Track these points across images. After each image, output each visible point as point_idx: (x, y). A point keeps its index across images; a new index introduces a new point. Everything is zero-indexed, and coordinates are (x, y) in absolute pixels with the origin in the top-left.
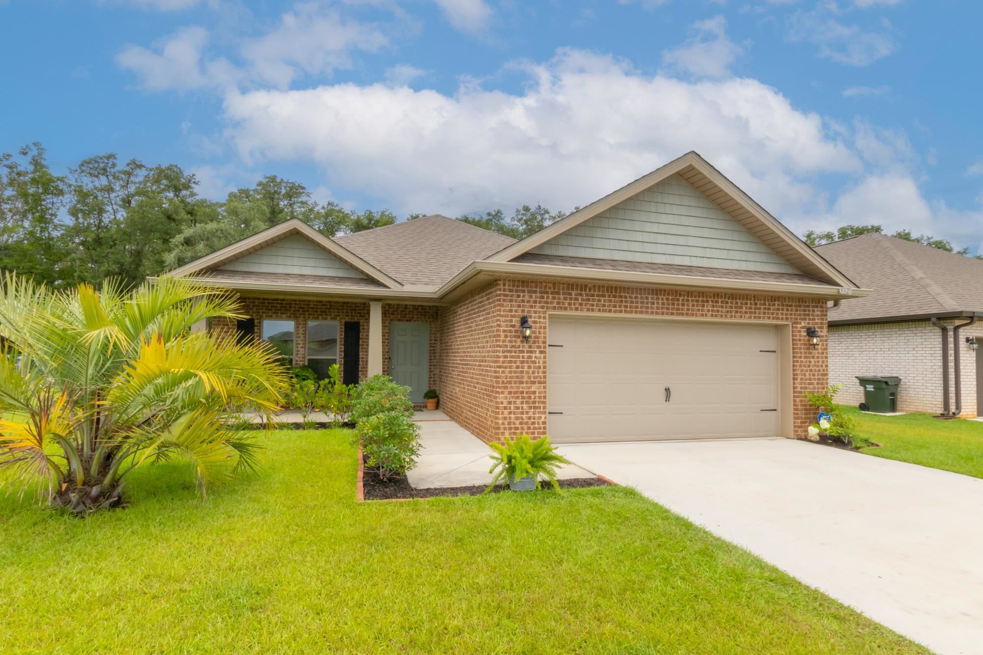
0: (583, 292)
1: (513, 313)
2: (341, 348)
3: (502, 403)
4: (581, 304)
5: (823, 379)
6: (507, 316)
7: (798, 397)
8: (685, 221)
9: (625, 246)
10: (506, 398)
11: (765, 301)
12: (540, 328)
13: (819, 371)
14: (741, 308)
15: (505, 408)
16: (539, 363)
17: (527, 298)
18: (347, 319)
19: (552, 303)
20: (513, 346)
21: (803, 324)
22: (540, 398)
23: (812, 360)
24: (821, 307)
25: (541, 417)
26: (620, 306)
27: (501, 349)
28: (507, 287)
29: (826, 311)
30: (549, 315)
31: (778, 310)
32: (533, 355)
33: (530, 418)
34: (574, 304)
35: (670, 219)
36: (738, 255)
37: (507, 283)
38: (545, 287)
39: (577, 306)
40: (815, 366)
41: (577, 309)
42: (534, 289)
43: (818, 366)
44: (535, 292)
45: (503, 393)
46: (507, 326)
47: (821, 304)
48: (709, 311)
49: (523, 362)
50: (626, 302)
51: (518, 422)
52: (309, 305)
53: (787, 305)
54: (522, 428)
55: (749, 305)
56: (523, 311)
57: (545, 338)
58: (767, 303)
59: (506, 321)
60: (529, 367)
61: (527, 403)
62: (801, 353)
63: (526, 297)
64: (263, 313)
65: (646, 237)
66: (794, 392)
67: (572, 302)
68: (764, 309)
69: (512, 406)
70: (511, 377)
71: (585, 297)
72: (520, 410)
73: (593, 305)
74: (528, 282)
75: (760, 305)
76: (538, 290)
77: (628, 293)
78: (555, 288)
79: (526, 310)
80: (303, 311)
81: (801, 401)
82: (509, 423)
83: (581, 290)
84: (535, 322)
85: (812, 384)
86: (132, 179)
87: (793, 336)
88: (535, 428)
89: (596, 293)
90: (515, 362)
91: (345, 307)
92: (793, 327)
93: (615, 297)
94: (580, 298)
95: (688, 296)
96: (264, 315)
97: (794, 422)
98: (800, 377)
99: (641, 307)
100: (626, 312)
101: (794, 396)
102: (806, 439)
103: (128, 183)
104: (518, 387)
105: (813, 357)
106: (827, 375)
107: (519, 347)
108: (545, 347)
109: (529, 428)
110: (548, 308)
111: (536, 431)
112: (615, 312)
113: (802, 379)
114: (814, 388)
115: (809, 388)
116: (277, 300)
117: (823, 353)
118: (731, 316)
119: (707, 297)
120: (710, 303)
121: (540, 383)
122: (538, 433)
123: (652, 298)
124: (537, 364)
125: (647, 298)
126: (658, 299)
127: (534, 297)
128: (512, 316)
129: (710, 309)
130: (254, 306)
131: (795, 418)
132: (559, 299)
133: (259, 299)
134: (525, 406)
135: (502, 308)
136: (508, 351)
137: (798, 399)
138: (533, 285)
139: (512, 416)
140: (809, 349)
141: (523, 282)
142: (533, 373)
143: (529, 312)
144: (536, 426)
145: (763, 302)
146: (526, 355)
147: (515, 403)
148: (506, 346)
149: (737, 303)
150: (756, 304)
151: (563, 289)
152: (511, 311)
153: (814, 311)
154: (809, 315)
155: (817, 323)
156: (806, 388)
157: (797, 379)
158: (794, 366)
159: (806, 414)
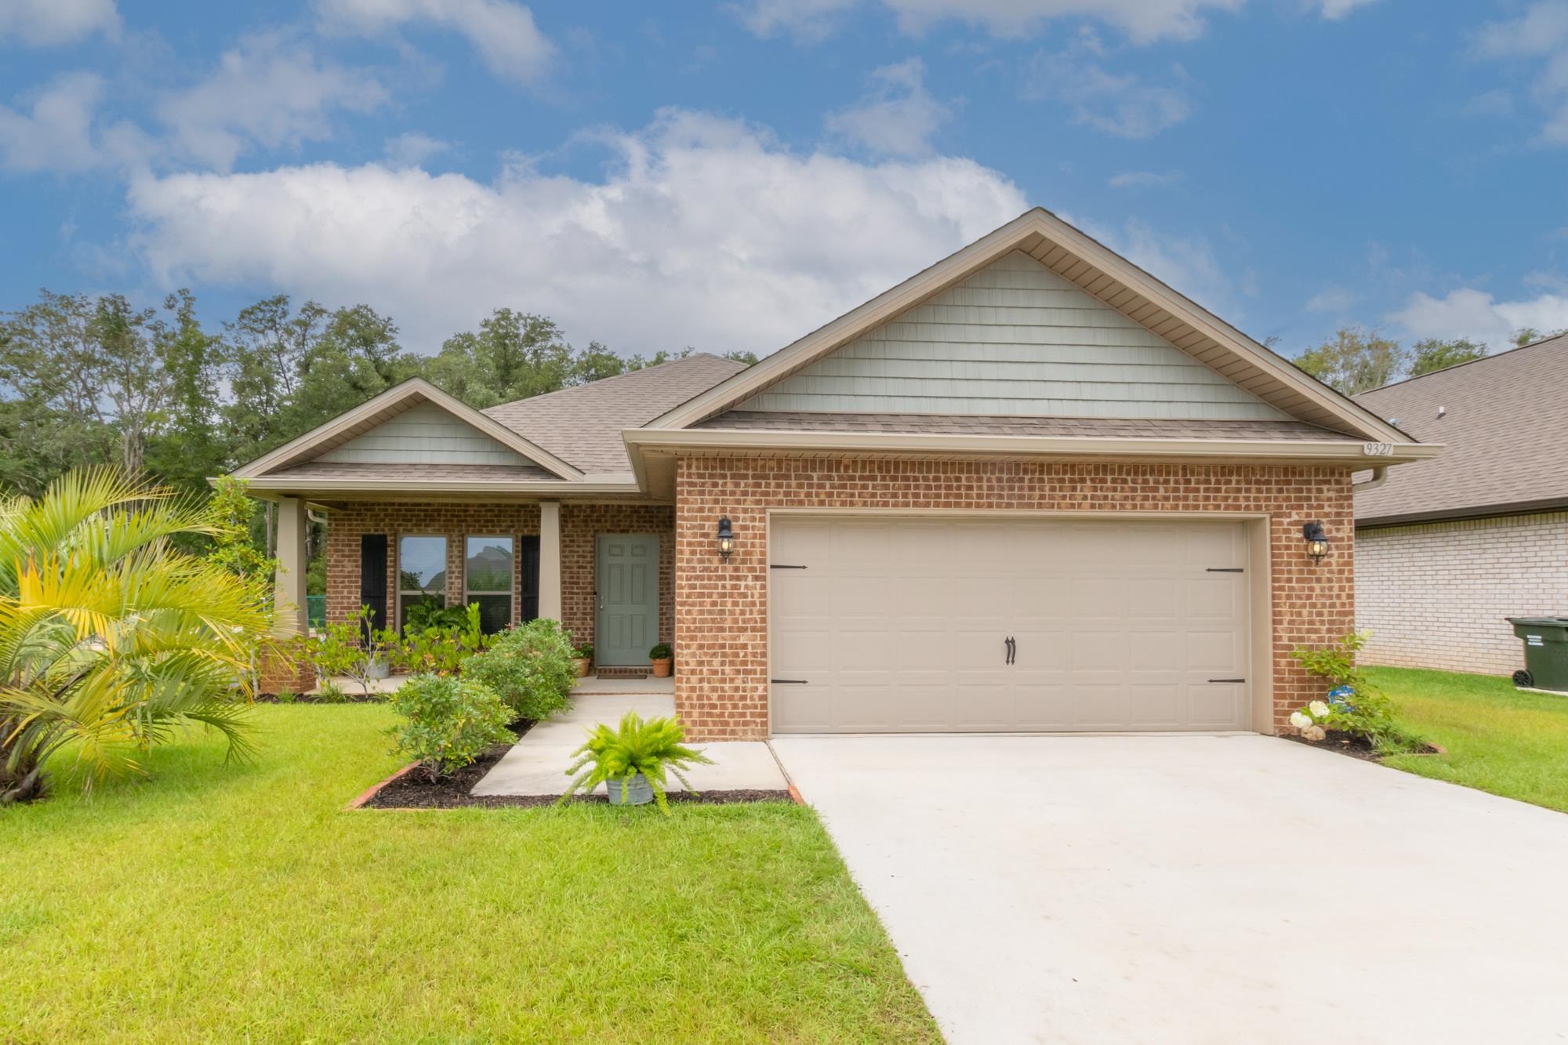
0: (834, 474)
1: (706, 514)
2: (517, 578)
3: (687, 663)
4: (830, 495)
5: (1343, 623)
6: (695, 519)
7: (1284, 656)
8: (1038, 335)
9: (917, 388)
10: (694, 655)
11: (1207, 474)
12: (755, 536)
13: (1333, 605)
14: (1156, 490)
15: (693, 672)
16: (752, 596)
17: (730, 487)
18: (526, 532)
19: (775, 494)
20: (705, 569)
21: (1295, 517)
22: (754, 655)
23: (1317, 586)
24: (1338, 482)
25: (757, 688)
26: (905, 496)
27: (684, 574)
28: (694, 470)
29: (1350, 490)
30: (771, 514)
31: (1239, 490)
32: (743, 583)
33: (737, 689)
34: (817, 495)
35: (1008, 335)
36: (1149, 393)
37: (694, 463)
38: (763, 467)
39: (823, 497)
40: (1322, 596)
41: (822, 503)
42: (743, 472)
43: (1331, 597)
44: (745, 477)
45: (688, 647)
46: (695, 535)
47: (1337, 477)
48: (1085, 498)
49: (724, 595)
50: (917, 487)
51: (715, 695)
52: (468, 511)
53: (1257, 482)
54: (723, 706)
55: (1172, 484)
56: (723, 510)
57: (763, 553)
58: (1213, 479)
59: (693, 527)
60: (735, 604)
61: (732, 663)
62: (1290, 572)
63: (729, 485)
64: (400, 525)
65: (958, 370)
66: (1275, 647)
67: (814, 491)
68: (1207, 490)
69: (705, 669)
70: (702, 621)
71: (836, 482)
72: (720, 676)
73: (852, 495)
74: (731, 460)
75: (1198, 482)
76: (750, 473)
77: (921, 471)
78: (780, 468)
79: (729, 507)
80: (459, 521)
81: (1291, 664)
82: (700, 698)
83: (830, 469)
84: (745, 528)
85: (1316, 631)
86: (310, 332)
87: (1272, 540)
88: (745, 707)
89: (858, 474)
90: (710, 596)
91: (522, 513)
92: (1272, 524)
93: (894, 479)
94: (828, 483)
95: (1041, 472)
96: (401, 528)
97: (1276, 704)
98: (1287, 618)
99: (947, 496)
100: (916, 504)
101: (1275, 655)
102: (1297, 737)
103: (304, 339)
104: (716, 638)
105: (1319, 580)
106: (1352, 613)
107: (716, 569)
108: (763, 570)
109: (735, 706)
110: (768, 503)
111: (748, 711)
112: (895, 505)
113: (1291, 622)
114: (1321, 639)
115: (1309, 639)
116: (419, 505)
117: (1341, 572)
118: (1134, 507)
119: (1081, 473)
120: (1089, 483)
121: (754, 629)
122: (752, 715)
123: (968, 479)
124: (750, 599)
125: (958, 479)
126: (980, 479)
127: (742, 485)
128: (703, 519)
129: (1089, 494)
130: (386, 515)
131: (1276, 696)
132: (789, 486)
133: (393, 504)
134: (727, 669)
135: (686, 507)
136: (697, 578)
137: (1283, 661)
138: (741, 465)
139: (706, 685)
140: (1308, 564)
141: (723, 460)
142: (743, 613)
143: (733, 510)
144: (748, 702)
145: (1203, 477)
146: (728, 583)
147: (710, 663)
148: (694, 569)
149: (1146, 481)
150: (1188, 482)
151: (796, 469)
152: (701, 510)
153: (1320, 491)
154: (1309, 499)
155: (1327, 515)
156: (1301, 639)
157: (1281, 622)
158: (1274, 597)
159: (1303, 689)
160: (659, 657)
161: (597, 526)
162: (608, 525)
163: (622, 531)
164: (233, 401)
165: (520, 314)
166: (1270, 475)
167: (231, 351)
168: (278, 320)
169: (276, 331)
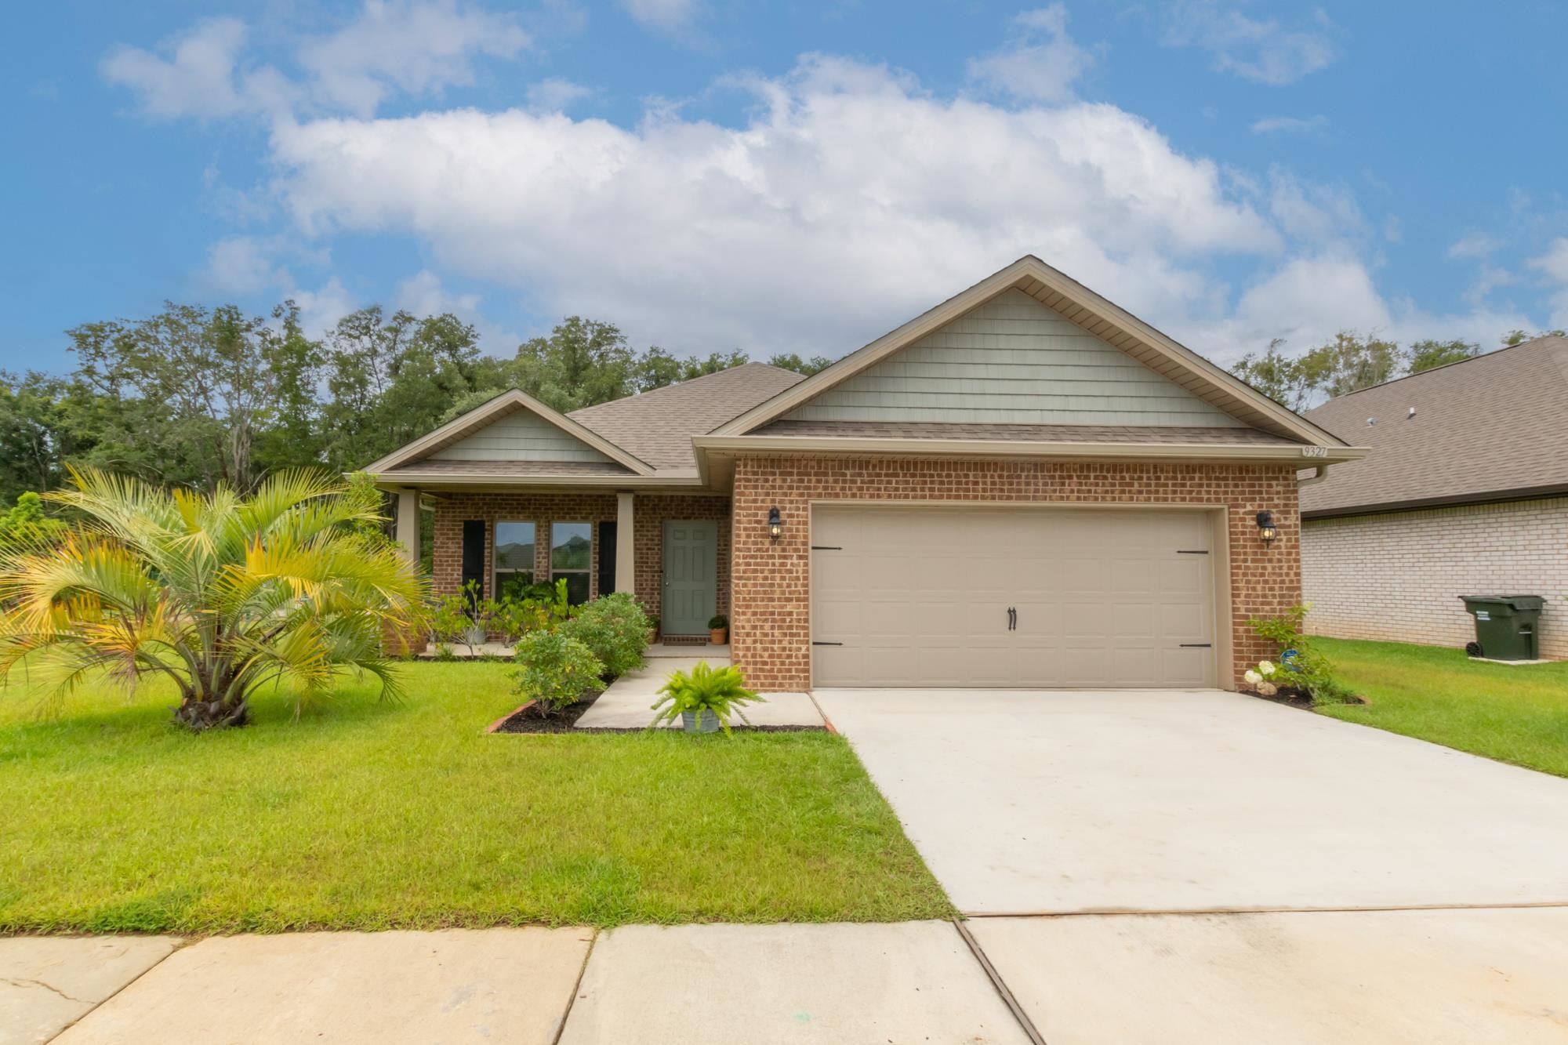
0: (864, 472)
1: (759, 504)
2: (595, 558)
3: (743, 628)
4: (861, 489)
5: (1291, 596)
6: (750, 508)
7: (1241, 624)
8: (1032, 357)
9: (932, 401)
10: (749, 621)
11: (1175, 472)
12: (799, 523)
13: (1283, 582)
14: (1132, 485)
15: (748, 635)
16: (797, 572)
17: (778, 483)
18: (603, 518)
19: (816, 488)
20: (759, 550)
21: (1249, 508)
22: (799, 620)
23: (1269, 566)
24: (1285, 479)
25: (800, 648)
26: (922, 490)
27: (741, 554)
28: (749, 469)
29: (1295, 485)
30: (813, 505)
31: (1201, 485)
32: (789, 561)
33: (784, 649)
34: (850, 489)
35: (1007, 357)
36: (1125, 404)
37: (750, 463)
38: (806, 466)
39: (854, 491)
40: (1274, 574)
41: (854, 496)
42: (789, 470)
43: (1281, 575)
44: (791, 474)
45: (744, 613)
46: (750, 522)
47: (1284, 474)
48: (1072, 491)
49: (773, 571)
50: (932, 482)
51: (766, 654)
52: (553, 500)
53: (1217, 478)
54: (773, 663)
55: (1145, 480)
56: (773, 501)
57: (806, 537)
58: (1179, 476)
59: (748, 515)
60: (783, 578)
61: (780, 627)
62: (1245, 553)
63: (778, 480)
64: (495, 512)
65: (966, 387)
66: (1234, 617)
67: (847, 485)
68: (1174, 485)
69: (758, 632)
70: (756, 592)
71: (866, 478)
72: (770, 638)
73: (879, 489)
74: (779, 460)
75: (1166, 478)
76: (795, 471)
77: (935, 470)
78: (820, 468)
79: (777, 499)
80: (546, 509)
81: (1248, 631)
82: (754, 656)
83: (861, 468)
84: (791, 516)
85: (1269, 604)
86: (400, 337)
87: (1230, 527)
88: (791, 664)
89: (884, 472)
90: (762, 572)
91: (600, 502)
92: (1230, 513)
93: (914, 476)
94: (859, 479)
95: (1036, 470)
96: (497, 515)
97: (1235, 665)
98: (1244, 592)
99: (957, 490)
100: (931, 497)
101: (1235, 624)
102: (1251, 692)
103: (395, 344)
104: (767, 606)
105: (1270, 561)
106: (1299, 588)
107: (767, 550)
108: (806, 550)
109: (783, 663)
110: (809, 495)
111: (794, 667)
112: (915, 497)
113: (1247, 596)
114: (1273, 610)
115: (1263, 610)
116: (512, 495)
117: (1289, 554)
118: (1114, 499)
119: (1069, 471)
120: (1075, 479)
121: (798, 600)
122: (797, 670)
123: (975, 476)
124: (795, 575)
125: (966, 476)
126: (985, 476)
127: (789, 480)
128: (757, 508)
129: (1076, 489)
130: (485, 504)
131: (1236, 658)
132: (827, 482)
133: (490, 495)
134: (776, 632)
135: (743, 498)
136: (752, 557)
137: (1241, 629)
138: (788, 464)
139: (758, 646)
140: (1261, 547)
141: (773, 460)
142: (789, 586)
143: (781, 502)
144: (794, 660)
145: (1171, 474)
146: (777, 561)
147: (762, 627)
148: (749, 550)
149: (1123, 478)
150: (1158, 478)
151: (833, 467)
152: (755, 501)
153: (1270, 486)
154: (1260, 492)
155: (1276, 506)
156: (1257, 610)
157: (1238, 596)
158: (1232, 574)
159: (1258, 652)
160: (717, 627)
161: (664, 514)
162: (673, 512)
163: (685, 518)
164: (330, 399)
165: (588, 321)
166: (1227, 473)
167: (330, 355)
168: (372, 327)
169: (370, 336)
